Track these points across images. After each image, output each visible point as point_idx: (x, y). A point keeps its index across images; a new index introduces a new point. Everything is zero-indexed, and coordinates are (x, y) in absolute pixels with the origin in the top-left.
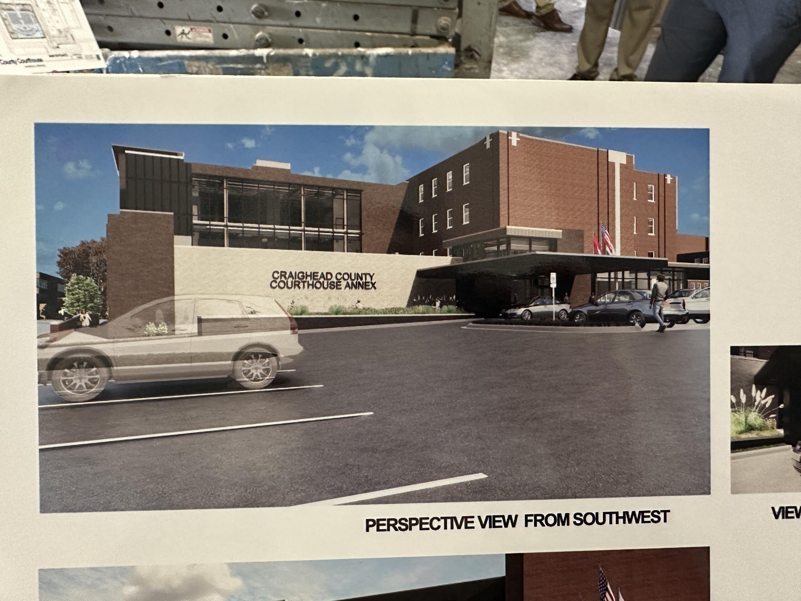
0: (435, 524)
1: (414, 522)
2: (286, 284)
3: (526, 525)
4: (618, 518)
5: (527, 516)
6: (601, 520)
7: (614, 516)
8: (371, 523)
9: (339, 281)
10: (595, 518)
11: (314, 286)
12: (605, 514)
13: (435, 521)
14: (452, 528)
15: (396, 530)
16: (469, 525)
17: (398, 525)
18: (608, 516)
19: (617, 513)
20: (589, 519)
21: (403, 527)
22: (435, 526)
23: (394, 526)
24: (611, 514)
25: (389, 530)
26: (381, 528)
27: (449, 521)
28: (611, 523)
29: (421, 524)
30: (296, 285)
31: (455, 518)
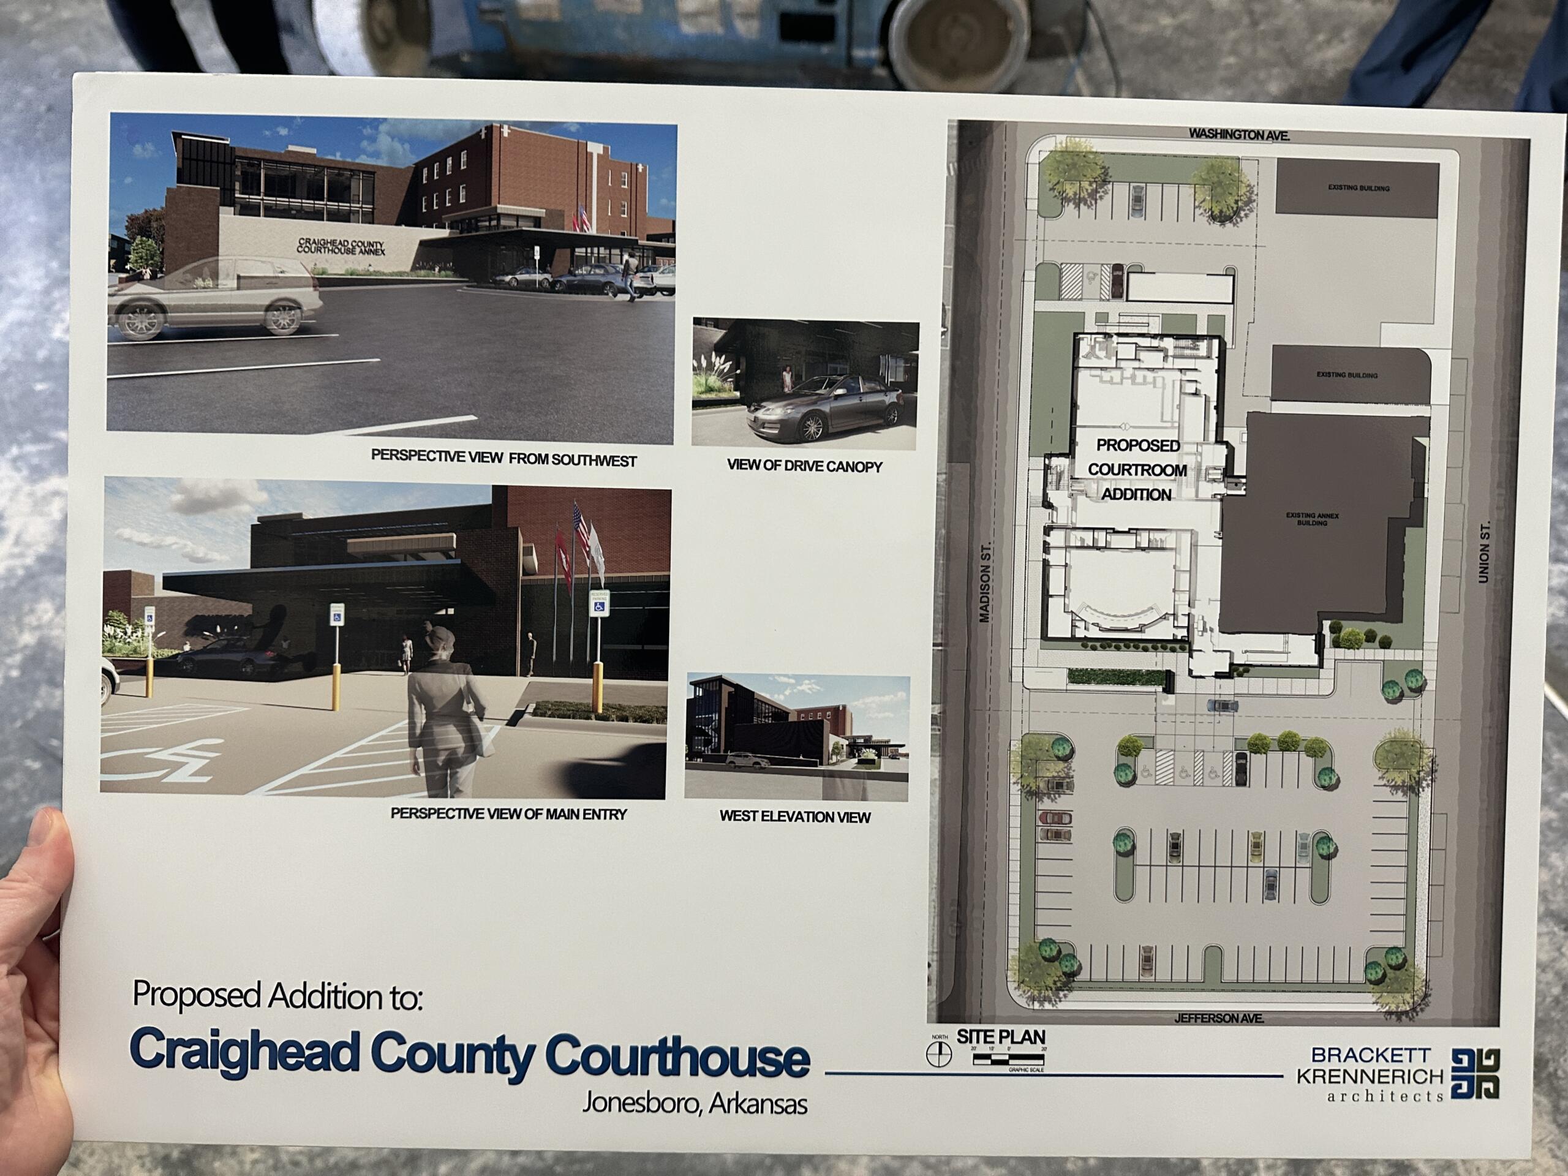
0: (432, 456)
1: (413, 453)
2: (310, 249)
3: (511, 462)
4: (591, 460)
5: (511, 454)
6: (576, 461)
7: (588, 459)
8: (376, 452)
9: (354, 247)
10: (571, 459)
11: (333, 251)
12: (579, 456)
13: (431, 453)
14: (446, 460)
15: (397, 459)
16: (461, 459)
17: (399, 456)
18: (582, 459)
19: (590, 456)
20: (566, 460)
21: (404, 457)
22: (431, 458)
23: (395, 455)
24: (585, 456)
25: (391, 459)
26: (385, 456)
27: (443, 454)
28: (585, 464)
29: (420, 455)
30: (318, 250)
31: (449, 452)
